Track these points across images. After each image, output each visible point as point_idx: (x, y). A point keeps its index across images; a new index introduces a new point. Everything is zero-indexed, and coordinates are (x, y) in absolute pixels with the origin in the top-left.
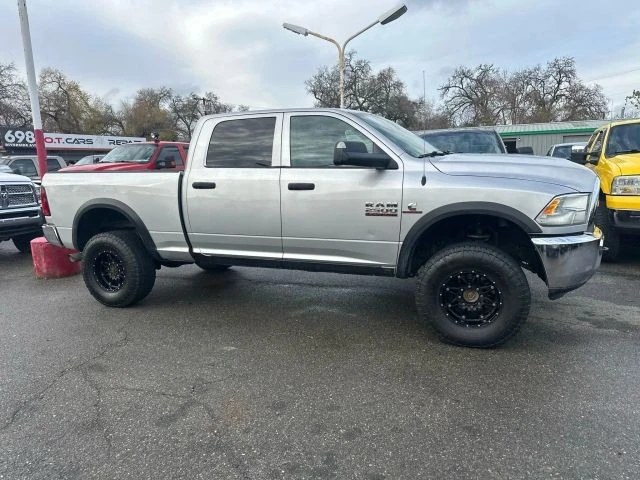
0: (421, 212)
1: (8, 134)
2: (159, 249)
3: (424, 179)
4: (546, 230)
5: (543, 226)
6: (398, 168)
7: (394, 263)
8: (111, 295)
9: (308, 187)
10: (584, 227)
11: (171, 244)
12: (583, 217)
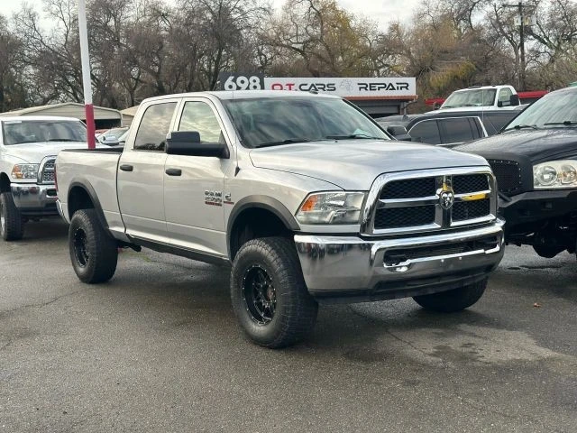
0: (233, 203)
1: (229, 81)
2: (111, 228)
3: (238, 170)
4: (304, 228)
5: (302, 223)
6: (229, 158)
7: (227, 255)
8: (82, 270)
9: (178, 173)
10: (356, 228)
11: (116, 224)
12: (356, 216)
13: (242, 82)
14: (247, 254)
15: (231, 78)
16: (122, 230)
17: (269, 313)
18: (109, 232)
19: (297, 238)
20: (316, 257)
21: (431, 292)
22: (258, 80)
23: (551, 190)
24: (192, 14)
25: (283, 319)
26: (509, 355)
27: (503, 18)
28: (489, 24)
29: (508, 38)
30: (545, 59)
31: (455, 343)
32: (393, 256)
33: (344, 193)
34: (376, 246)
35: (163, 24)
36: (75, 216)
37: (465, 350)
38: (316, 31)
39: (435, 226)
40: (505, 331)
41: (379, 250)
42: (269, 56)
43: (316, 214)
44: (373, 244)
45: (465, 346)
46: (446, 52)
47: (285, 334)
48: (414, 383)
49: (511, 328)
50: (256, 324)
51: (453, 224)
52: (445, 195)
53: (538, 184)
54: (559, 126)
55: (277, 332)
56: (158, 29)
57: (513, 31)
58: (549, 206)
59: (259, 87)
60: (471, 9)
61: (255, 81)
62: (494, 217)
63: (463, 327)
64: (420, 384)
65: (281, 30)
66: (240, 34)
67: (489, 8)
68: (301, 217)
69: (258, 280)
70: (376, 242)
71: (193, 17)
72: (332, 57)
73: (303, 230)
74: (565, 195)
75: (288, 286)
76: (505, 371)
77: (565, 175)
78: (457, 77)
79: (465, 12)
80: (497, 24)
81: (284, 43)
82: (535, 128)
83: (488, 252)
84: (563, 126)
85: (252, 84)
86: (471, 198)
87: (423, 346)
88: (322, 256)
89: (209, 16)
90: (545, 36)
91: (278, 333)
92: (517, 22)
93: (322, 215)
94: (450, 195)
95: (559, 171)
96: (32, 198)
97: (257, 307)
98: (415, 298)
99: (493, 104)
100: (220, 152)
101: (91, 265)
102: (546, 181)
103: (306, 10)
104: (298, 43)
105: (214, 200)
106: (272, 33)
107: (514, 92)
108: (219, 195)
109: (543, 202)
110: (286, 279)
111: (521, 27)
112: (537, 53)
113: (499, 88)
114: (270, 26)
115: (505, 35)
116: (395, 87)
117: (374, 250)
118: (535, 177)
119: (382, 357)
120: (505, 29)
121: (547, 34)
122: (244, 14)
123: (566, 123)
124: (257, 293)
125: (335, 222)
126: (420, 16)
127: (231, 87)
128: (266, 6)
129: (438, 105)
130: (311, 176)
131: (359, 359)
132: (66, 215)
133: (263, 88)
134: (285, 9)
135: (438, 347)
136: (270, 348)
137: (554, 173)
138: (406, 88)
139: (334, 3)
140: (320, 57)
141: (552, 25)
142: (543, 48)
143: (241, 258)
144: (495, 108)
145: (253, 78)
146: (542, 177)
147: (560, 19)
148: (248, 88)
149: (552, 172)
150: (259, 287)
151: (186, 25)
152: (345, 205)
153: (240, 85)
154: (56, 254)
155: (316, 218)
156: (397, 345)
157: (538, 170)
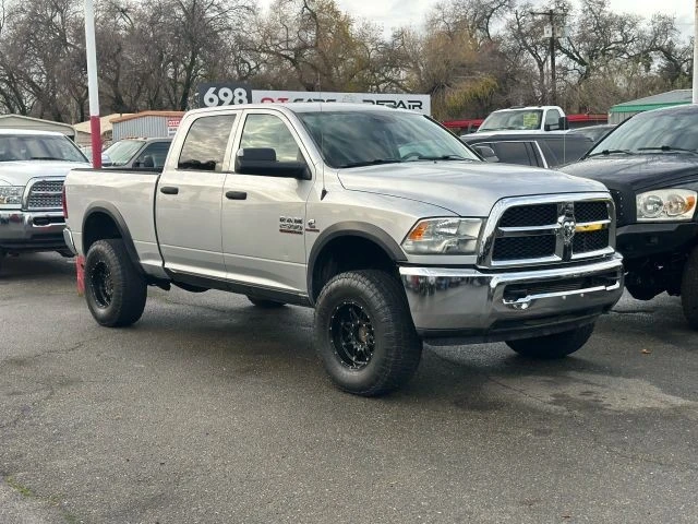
0: (318, 231)
1: (210, 93)
2: (142, 262)
3: (324, 193)
4: (413, 259)
5: (410, 253)
6: (310, 179)
7: (306, 290)
8: (102, 311)
9: (242, 196)
10: (473, 260)
11: (150, 256)
12: (472, 246)
13: (226, 95)
14: (337, 289)
15: (212, 89)
16: (159, 263)
17: (361, 356)
18: (140, 266)
19: (403, 271)
20: (425, 294)
21: (547, 333)
22: (244, 93)
23: (657, 223)
24: (158, 11)
25: (384, 362)
26: (637, 404)
27: (526, 28)
28: (509, 34)
29: (531, 52)
30: (573, 78)
31: (573, 390)
32: (513, 290)
33: (456, 220)
34: (496, 279)
35: (121, 22)
36: (93, 248)
37: (587, 398)
38: (310, 36)
39: (556, 258)
40: (621, 379)
41: (499, 284)
42: (253, 64)
43: (425, 243)
44: (491, 278)
45: (583, 394)
46: (463, 66)
47: (385, 379)
48: (546, 433)
49: (628, 376)
50: (348, 370)
51: (574, 256)
52: (567, 224)
53: (641, 216)
54: (656, 151)
55: (375, 378)
56: (117, 27)
57: (537, 43)
58: (655, 240)
59: (245, 100)
60: (490, 16)
61: (240, 94)
62: (613, 251)
63: (572, 374)
64: (553, 434)
65: (269, 34)
66: (218, 37)
67: (510, 16)
68: (408, 246)
69: (349, 319)
70: (495, 276)
71: (161, 14)
72: (330, 68)
73: (410, 261)
74: (673, 228)
75: (391, 325)
76: (641, 420)
77: (671, 206)
78: (476, 95)
79: (481, 19)
80: (519, 34)
81: (272, 49)
82: (629, 154)
83: (608, 289)
84: (660, 151)
85: (238, 98)
86: (585, 229)
87: (536, 393)
88: (432, 293)
89: (180, 12)
90: (574, 51)
91: (377, 379)
92: (547, 33)
93: (433, 244)
94: (572, 223)
95: (665, 202)
96: (13, 228)
97: (345, 350)
98: (509, 343)
99: (539, 127)
100: (299, 172)
101: (116, 305)
102: (650, 212)
103: (299, 10)
104: (288, 49)
105: (292, 227)
106: (256, 37)
107: (563, 115)
108: (300, 222)
109: (648, 236)
110: (389, 317)
111: (552, 39)
112: (565, 70)
113: (545, 109)
114: (254, 28)
115: (529, 48)
116: (407, 105)
117: (493, 284)
118: (638, 208)
119: (497, 405)
120: (529, 41)
121: (577, 47)
122: (223, 12)
123: (663, 148)
124: (346, 334)
125: (449, 252)
126: (433, 22)
127: (211, 100)
128: (250, 4)
129: (475, 127)
130: (417, 200)
131: (472, 408)
132: (79, 246)
133: (250, 101)
134: (273, 8)
135: (554, 396)
136: (365, 396)
137: (660, 204)
138: (420, 107)
139: (332, 3)
140: (314, 67)
141: (583, 38)
142: (572, 65)
143: (330, 294)
144: (541, 131)
145: (237, 91)
146: (646, 208)
147: (591, 31)
148: (232, 103)
149: (657, 203)
150: (349, 327)
151: (152, 23)
152: (457, 234)
153: (222, 98)
154: (49, 295)
155: (425, 248)
156: (508, 393)
157: (642, 199)
